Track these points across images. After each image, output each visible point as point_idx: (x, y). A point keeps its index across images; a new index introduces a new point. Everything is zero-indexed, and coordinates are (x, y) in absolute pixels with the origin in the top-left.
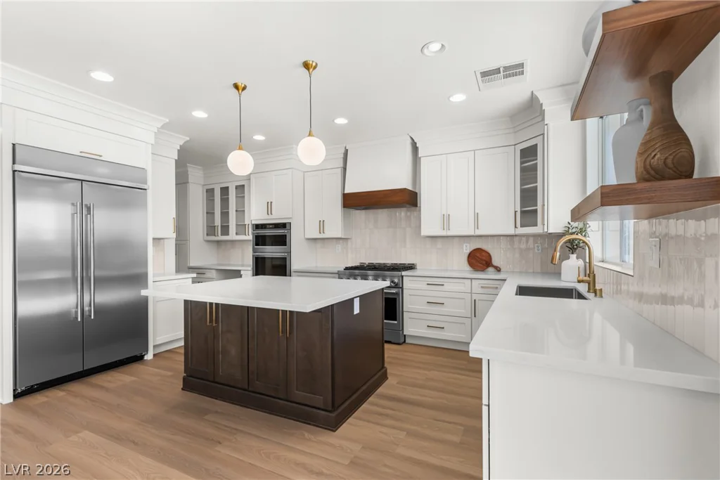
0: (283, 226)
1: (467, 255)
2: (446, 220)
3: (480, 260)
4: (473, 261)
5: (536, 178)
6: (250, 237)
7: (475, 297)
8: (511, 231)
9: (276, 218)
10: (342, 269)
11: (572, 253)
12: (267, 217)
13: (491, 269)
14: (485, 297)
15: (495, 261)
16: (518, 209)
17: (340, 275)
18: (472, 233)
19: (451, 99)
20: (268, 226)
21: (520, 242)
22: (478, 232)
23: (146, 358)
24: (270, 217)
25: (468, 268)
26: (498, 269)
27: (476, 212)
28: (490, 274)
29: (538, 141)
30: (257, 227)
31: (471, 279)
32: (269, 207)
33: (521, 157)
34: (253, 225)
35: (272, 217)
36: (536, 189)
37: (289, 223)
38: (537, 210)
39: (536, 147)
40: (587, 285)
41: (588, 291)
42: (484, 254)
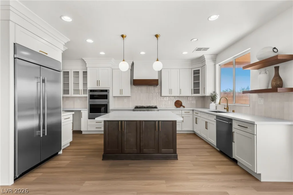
0: (106, 91)
1: (174, 102)
2: (170, 91)
3: (178, 104)
4: (176, 104)
5: (199, 78)
6: (87, 95)
7: (183, 116)
8: (190, 95)
9: (102, 87)
10: (134, 108)
11: (213, 101)
12: (97, 87)
13: (182, 107)
14: (186, 115)
15: (183, 105)
16: (193, 89)
17: (134, 110)
18: (179, 96)
19: (183, 53)
20: (97, 91)
21: (190, 98)
22: (181, 95)
23: (59, 153)
24: (98, 87)
25: (175, 107)
26: (184, 107)
27: (180, 88)
29: (200, 69)
30: (91, 91)
31: (182, 110)
32: (98, 83)
33: (194, 72)
34: (89, 90)
35: (100, 87)
36: (199, 83)
37: (109, 90)
38: (199, 89)
39: (199, 70)
40: (226, 110)
41: (227, 111)
42: (180, 102)
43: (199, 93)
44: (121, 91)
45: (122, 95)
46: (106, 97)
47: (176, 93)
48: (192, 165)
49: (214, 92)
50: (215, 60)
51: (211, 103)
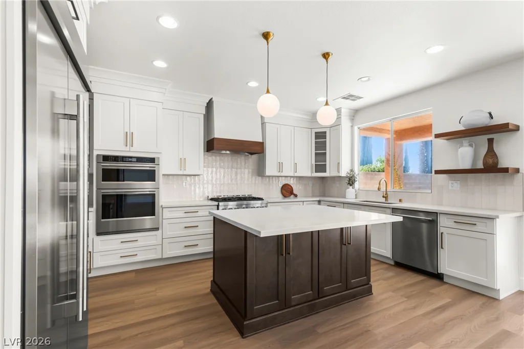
0: (152, 160)
1: (281, 188)
2: (280, 166)
3: (287, 191)
4: (284, 191)
5: (325, 147)
6: (93, 170)
8: (309, 174)
11: (351, 186)
13: (292, 196)
15: (295, 192)
16: (314, 164)
18: (293, 175)
19: (318, 99)
22: (296, 175)
25: (280, 196)
26: (296, 196)
27: (295, 162)
28: (292, 198)
29: (327, 130)
32: (129, 138)
33: (315, 136)
34: (98, 156)
35: (132, 149)
36: (325, 154)
37: (159, 158)
38: (326, 164)
39: (325, 132)
40: (385, 199)
41: (386, 201)
42: (290, 187)
43: (325, 172)
44: (183, 162)
45: (185, 173)
46: (150, 176)
47: (288, 171)
48: (406, 299)
49: (352, 170)
50: (353, 118)
51: (349, 188)
